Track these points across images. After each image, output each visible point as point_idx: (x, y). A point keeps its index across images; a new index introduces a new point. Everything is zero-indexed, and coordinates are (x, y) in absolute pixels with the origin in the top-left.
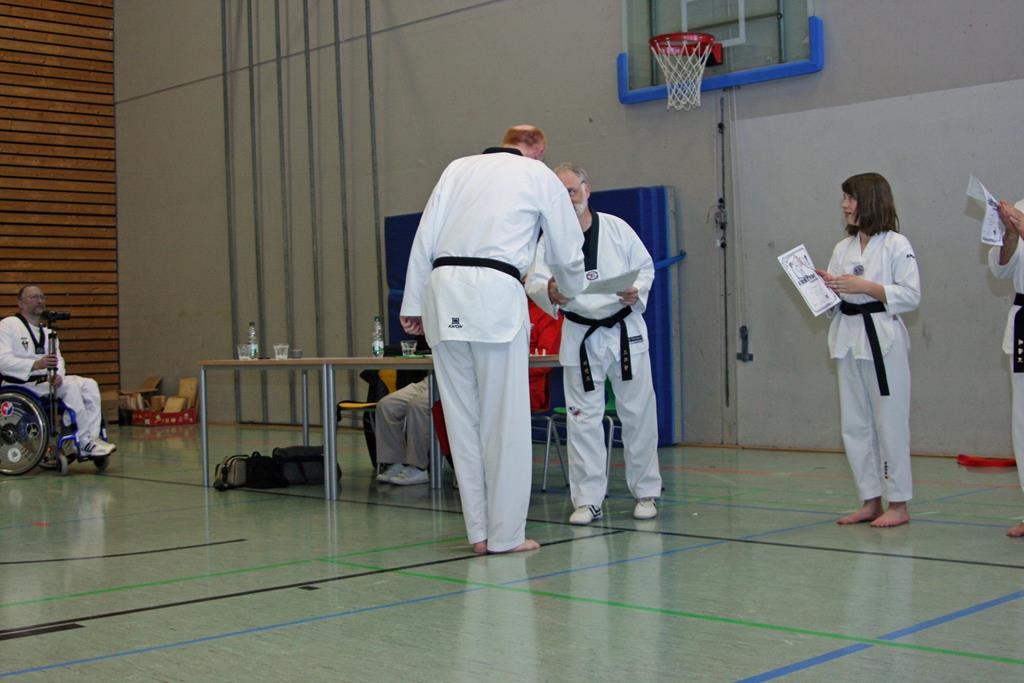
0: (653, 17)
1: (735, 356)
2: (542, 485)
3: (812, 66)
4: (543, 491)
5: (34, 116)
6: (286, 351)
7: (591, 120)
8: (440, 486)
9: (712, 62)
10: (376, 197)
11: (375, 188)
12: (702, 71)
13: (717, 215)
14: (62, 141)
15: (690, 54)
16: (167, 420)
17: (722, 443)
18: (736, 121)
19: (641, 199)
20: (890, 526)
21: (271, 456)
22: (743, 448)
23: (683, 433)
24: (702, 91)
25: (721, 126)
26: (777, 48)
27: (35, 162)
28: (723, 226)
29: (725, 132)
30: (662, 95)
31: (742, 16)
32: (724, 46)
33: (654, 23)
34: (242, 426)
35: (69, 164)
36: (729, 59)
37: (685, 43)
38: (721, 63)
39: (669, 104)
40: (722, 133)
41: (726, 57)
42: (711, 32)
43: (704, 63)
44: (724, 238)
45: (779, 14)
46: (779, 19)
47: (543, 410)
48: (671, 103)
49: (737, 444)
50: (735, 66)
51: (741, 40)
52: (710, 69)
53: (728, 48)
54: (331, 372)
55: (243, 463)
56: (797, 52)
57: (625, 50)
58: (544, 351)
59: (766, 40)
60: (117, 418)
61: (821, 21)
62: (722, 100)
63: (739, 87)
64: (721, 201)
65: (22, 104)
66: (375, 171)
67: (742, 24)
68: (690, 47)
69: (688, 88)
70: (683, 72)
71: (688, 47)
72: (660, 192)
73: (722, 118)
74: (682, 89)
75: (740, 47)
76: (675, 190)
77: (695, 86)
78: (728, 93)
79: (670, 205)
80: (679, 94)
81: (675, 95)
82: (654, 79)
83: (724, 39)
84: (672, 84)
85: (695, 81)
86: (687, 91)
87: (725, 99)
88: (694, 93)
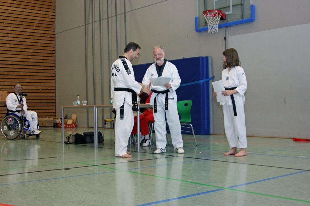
0: (206, 6)
3: (251, 20)
5: (32, 37)
6: (86, 103)
7: (188, 37)
9: (222, 19)
12: (219, 22)
14: (40, 45)
15: (215, 16)
16: (67, 126)
18: (229, 37)
19: (201, 60)
20: (240, 156)
21: (83, 135)
23: (213, 131)
24: (218, 28)
25: (225, 38)
26: (241, 14)
27: (31, 51)
29: (226, 39)
30: (207, 29)
31: (231, 5)
32: (226, 14)
33: (206, 7)
34: (89, 128)
35: (42, 51)
36: (228, 18)
37: (213, 13)
38: (225, 19)
40: (225, 40)
42: (222, 10)
43: (219, 19)
45: (242, 4)
46: (242, 6)
48: (209, 31)
50: (229, 20)
51: (231, 12)
52: (222, 21)
53: (227, 14)
54: (96, 109)
55: (74, 136)
56: (247, 15)
57: (197, 16)
59: (238, 12)
60: (53, 125)
61: (254, 6)
63: (230, 26)
65: (28, 34)
67: (231, 7)
69: (214, 26)
70: (213, 22)
71: (214, 14)
72: (207, 58)
73: (225, 36)
74: (213, 27)
75: (230, 14)
76: (211, 58)
77: (216, 26)
78: (227, 28)
79: (210, 62)
80: (212, 28)
81: (211, 29)
82: (206, 24)
83: (226, 12)
84: (210, 25)
85: (216, 24)
86: (214, 27)
87: (226, 30)
88: (216, 28)
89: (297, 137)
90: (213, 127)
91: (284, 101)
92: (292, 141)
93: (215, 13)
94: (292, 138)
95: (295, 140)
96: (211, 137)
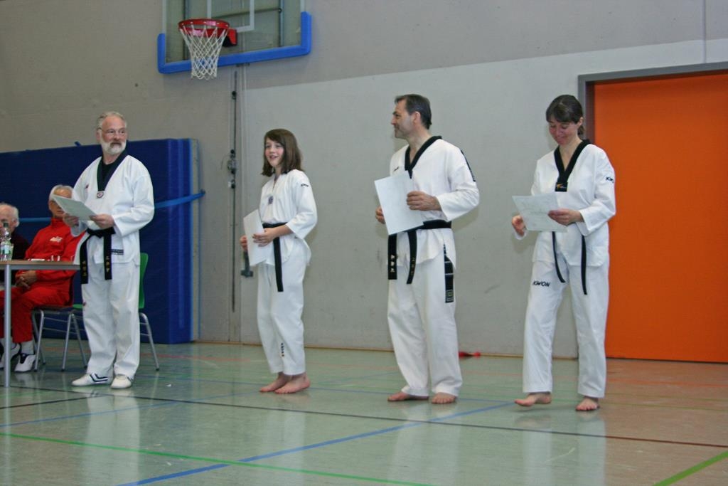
0: (187, 6)
1: (240, 273)
2: (62, 366)
3: (302, 51)
4: (63, 370)
7: (137, 85)
9: (227, 43)
12: (219, 50)
13: (229, 163)
15: (209, 37)
17: (229, 340)
18: (246, 91)
19: (170, 148)
22: (244, 344)
23: (199, 333)
24: (218, 66)
25: (234, 94)
26: (277, 35)
28: (233, 172)
29: (237, 97)
30: (188, 69)
31: (252, 9)
32: (238, 31)
33: (186, 11)
36: (242, 42)
37: (205, 28)
38: (236, 45)
39: (192, 74)
40: (235, 99)
41: (239, 41)
42: (228, 20)
43: (222, 43)
44: (233, 181)
45: (280, 9)
46: (280, 12)
47: (67, 307)
48: (194, 73)
49: (240, 341)
50: (246, 48)
51: (251, 27)
52: (227, 50)
53: (242, 33)
56: (292, 37)
57: (164, 31)
58: (59, 258)
59: (269, 28)
61: (310, 17)
62: (236, 73)
63: (248, 64)
64: (233, 152)
67: (252, 16)
68: (210, 32)
69: (207, 62)
70: (204, 50)
71: (208, 30)
72: (186, 143)
73: (236, 87)
74: (203, 63)
75: (250, 33)
76: (197, 142)
77: (212, 61)
78: (240, 68)
79: (194, 154)
80: (200, 67)
81: (198, 68)
82: (186, 54)
83: (238, 26)
84: (195, 59)
85: (213, 57)
86: (206, 65)
87: (238, 73)
88: (212, 66)
90: (200, 322)
91: (378, 258)
93: (209, 27)
96: (194, 348)
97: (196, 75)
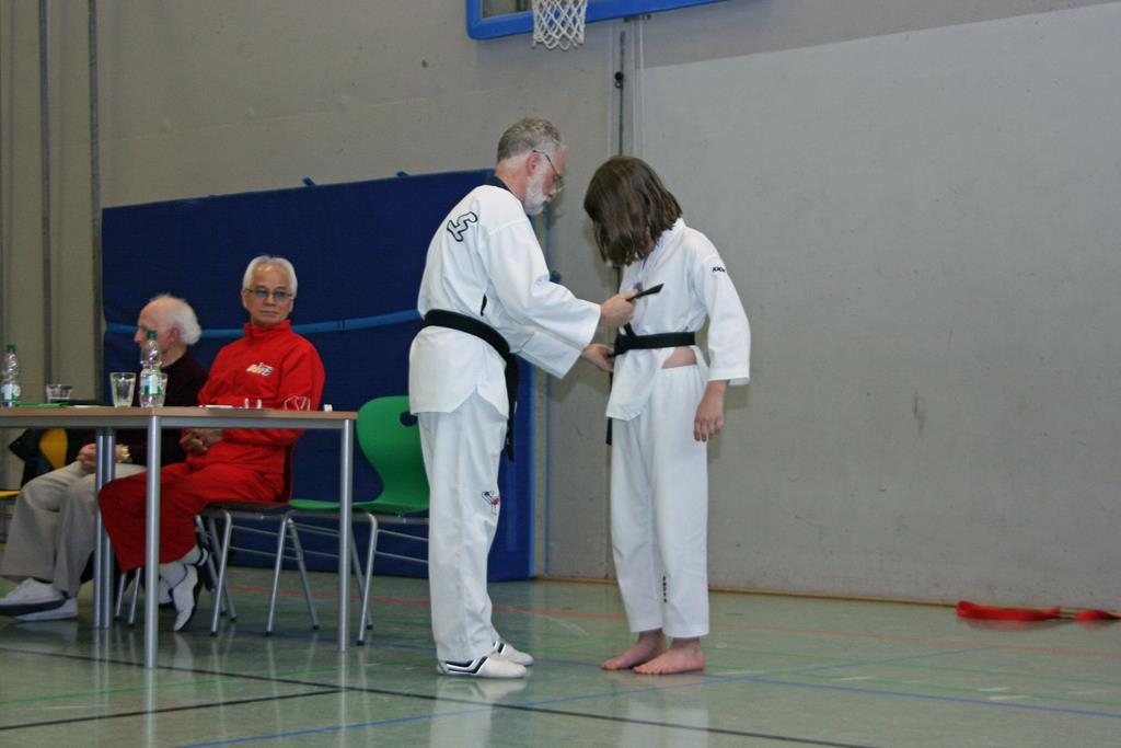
2: (266, 625)
4: (268, 635)
7: (424, 64)
8: (107, 623)
10: (95, 177)
11: (94, 162)
18: (642, 70)
23: (547, 560)
24: (586, 22)
25: (619, 77)
29: (625, 84)
30: (526, 27)
39: (535, 37)
40: (621, 87)
47: (278, 505)
48: (538, 35)
58: (260, 403)
62: (623, 35)
63: (648, 15)
66: (94, 135)
69: (564, 13)
73: (622, 66)
74: (557, 15)
77: (575, 10)
78: (632, 24)
80: (551, 23)
81: (546, 25)
84: (541, 6)
86: (562, 18)
87: (627, 36)
88: (574, 21)
89: (981, 599)
90: (547, 540)
91: (916, 410)
92: (951, 616)
94: (955, 601)
95: (972, 613)
96: (537, 591)
97: (543, 39)
